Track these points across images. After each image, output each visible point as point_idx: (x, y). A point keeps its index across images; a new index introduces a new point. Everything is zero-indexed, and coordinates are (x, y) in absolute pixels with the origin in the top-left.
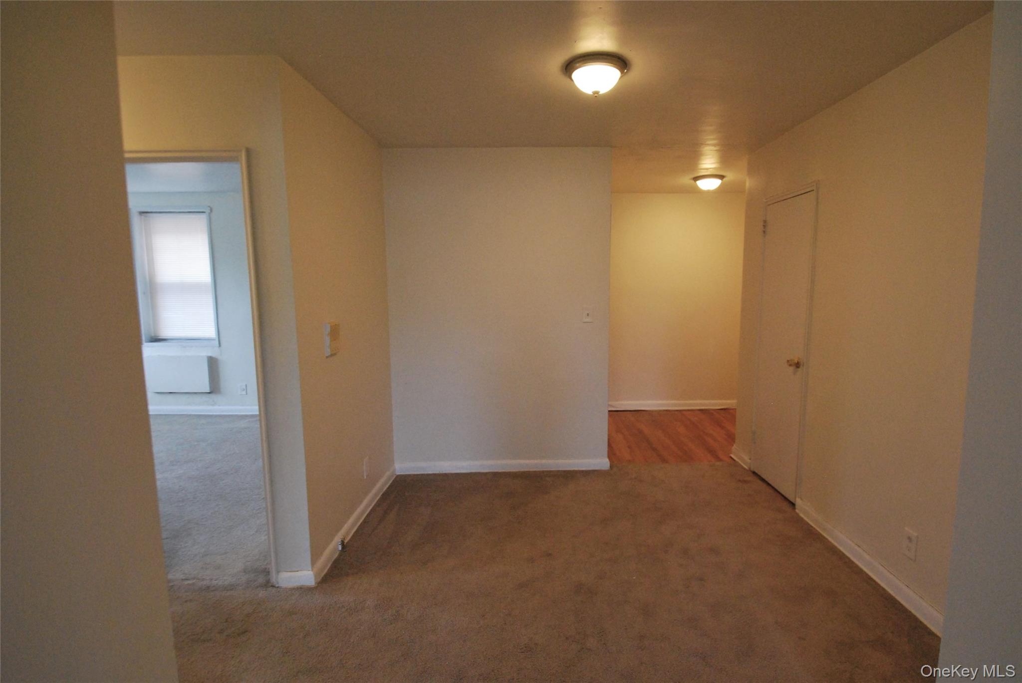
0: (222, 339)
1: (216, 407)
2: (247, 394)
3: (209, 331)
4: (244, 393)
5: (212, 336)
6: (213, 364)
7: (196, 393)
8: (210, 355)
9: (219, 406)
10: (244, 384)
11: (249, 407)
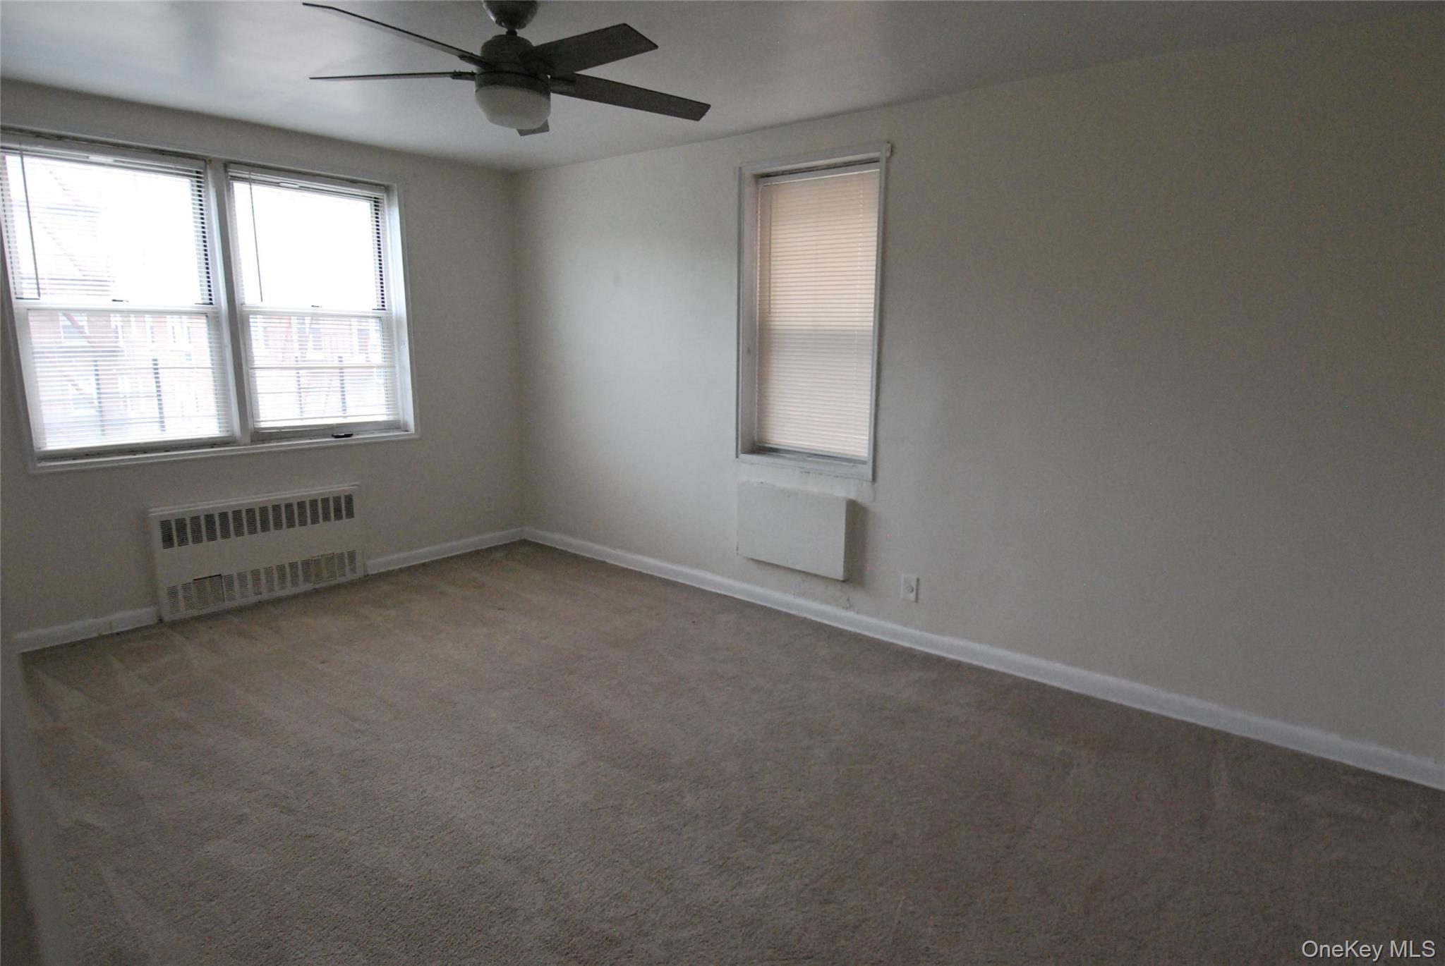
0: (880, 463)
1: (851, 614)
2: (917, 600)
3: (857, 443)
4: (912, 596)
5: (862, 455)
6: (856, 516)
7: (816, 576)
8: (852, 496)
9: (858, 613)
10: (915, 577)
11: (917, 633)
